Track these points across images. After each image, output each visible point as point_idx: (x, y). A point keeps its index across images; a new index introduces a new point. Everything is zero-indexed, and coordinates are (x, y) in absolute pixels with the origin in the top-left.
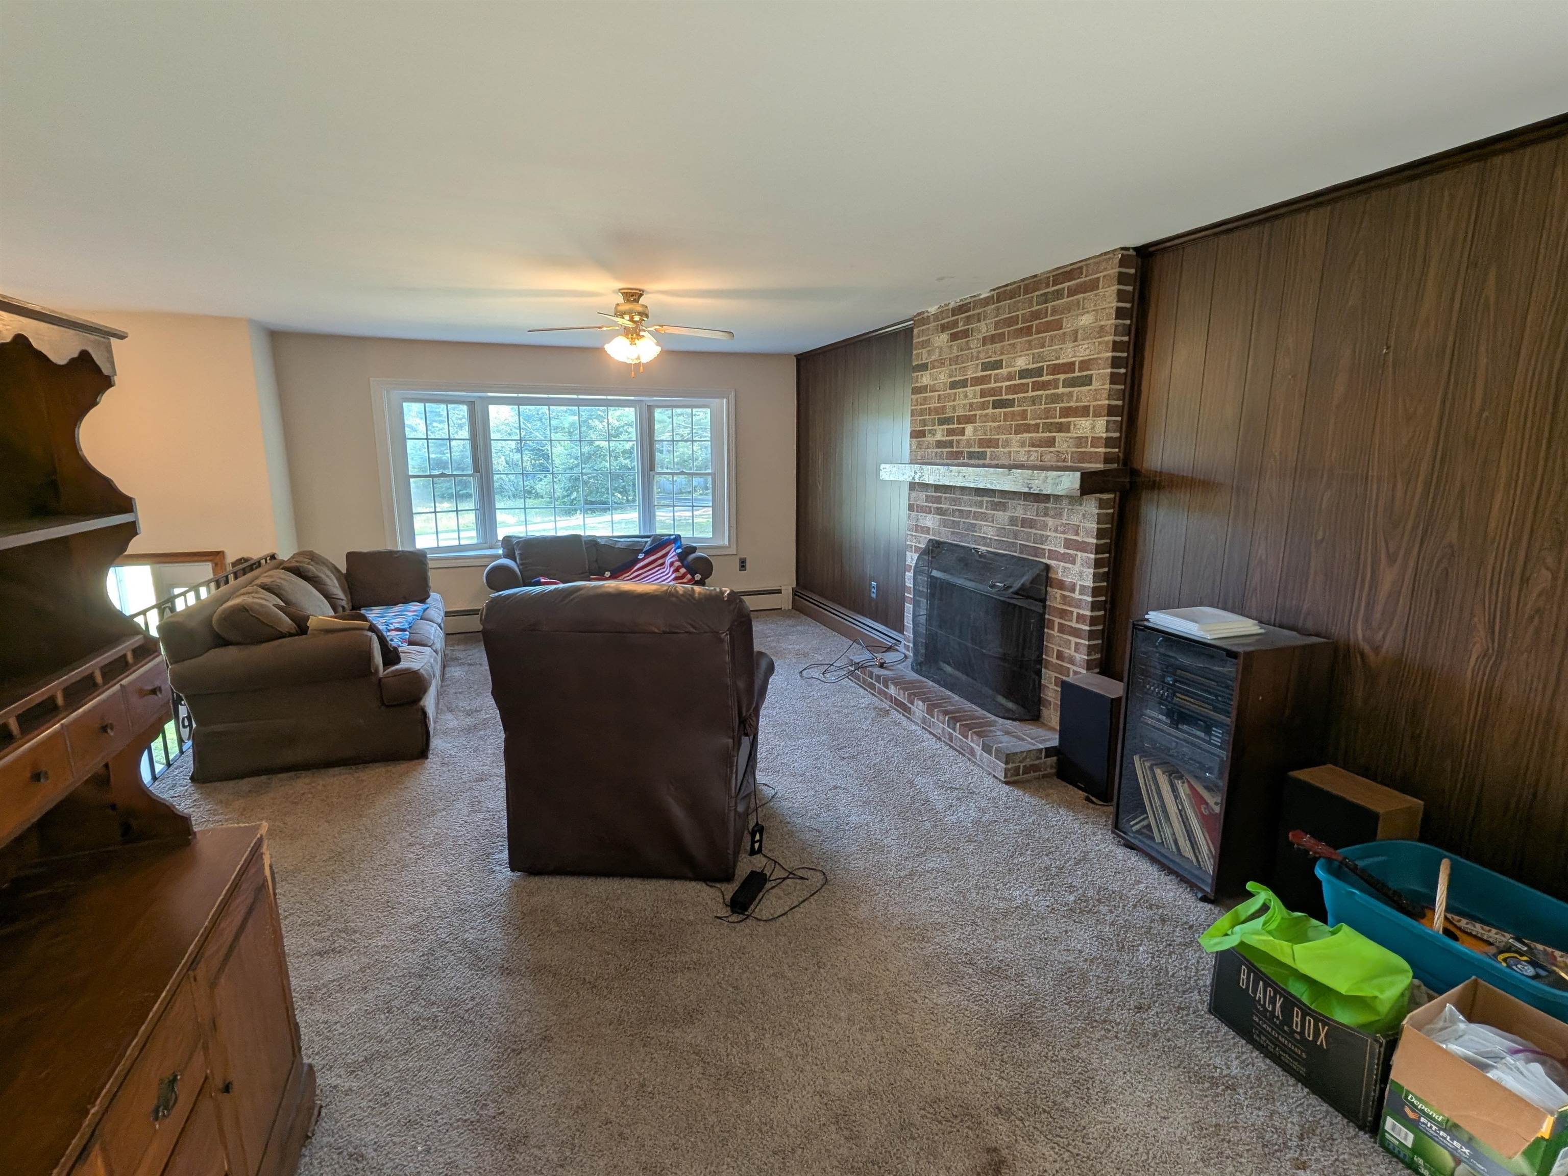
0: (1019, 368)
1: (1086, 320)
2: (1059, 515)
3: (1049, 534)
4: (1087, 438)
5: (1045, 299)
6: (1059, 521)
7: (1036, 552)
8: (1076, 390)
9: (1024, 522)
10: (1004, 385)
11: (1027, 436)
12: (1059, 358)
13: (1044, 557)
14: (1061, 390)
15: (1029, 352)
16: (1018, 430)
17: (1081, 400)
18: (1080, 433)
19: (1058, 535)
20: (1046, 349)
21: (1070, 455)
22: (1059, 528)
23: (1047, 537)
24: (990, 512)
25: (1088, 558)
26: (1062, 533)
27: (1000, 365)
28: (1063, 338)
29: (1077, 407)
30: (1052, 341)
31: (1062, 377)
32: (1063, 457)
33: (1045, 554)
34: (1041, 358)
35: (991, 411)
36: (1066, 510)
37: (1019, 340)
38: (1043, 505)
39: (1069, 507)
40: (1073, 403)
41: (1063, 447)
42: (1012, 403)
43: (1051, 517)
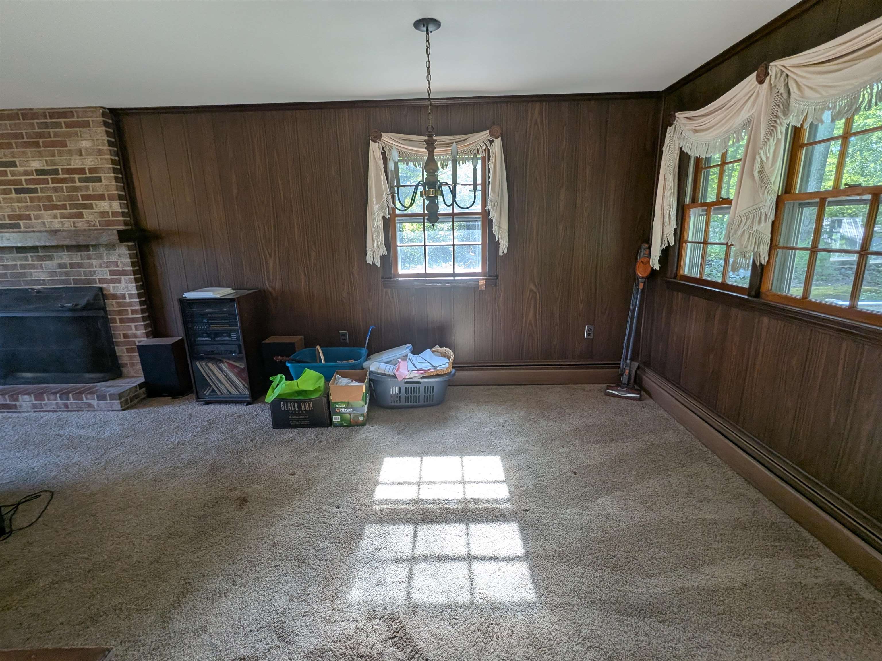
1: (85, 144)
2: (101, 257)
3: (95, 269)
4: (108, 212)
5: (46, 125)
6: (101, 261)
7: (89, 281)
8: (91, 184)
9: (72, 265)
10: (23, 178)
11: (57, 212)
12: (70, 165)
13: (96, 283)
14: (78, 184)
15: (41, 158)
16: (47, 208)
17: (96, 191)
18: (102, 210)
19: (103, 269)
20: (57, 158)
21: (98, 223)
22: (103, 265)
23: (95, 272)
24: (36, 263)
25: (130, 278)
26: (106, 268)
27: (13, 164)
28: (70, 153)
29: (94, 195)
30: (60, 154)
31: (76, 176)
32: (93, 224)
33: (96, 281)
34: (54, 163)
35: (14, 195)
36: (105, 254)
37: (28, 149)
38: (86, 253)
39: (107, 252)
40: (91, 192)
41: (91, 218)
42: (35, 191)
43: (94, 259)
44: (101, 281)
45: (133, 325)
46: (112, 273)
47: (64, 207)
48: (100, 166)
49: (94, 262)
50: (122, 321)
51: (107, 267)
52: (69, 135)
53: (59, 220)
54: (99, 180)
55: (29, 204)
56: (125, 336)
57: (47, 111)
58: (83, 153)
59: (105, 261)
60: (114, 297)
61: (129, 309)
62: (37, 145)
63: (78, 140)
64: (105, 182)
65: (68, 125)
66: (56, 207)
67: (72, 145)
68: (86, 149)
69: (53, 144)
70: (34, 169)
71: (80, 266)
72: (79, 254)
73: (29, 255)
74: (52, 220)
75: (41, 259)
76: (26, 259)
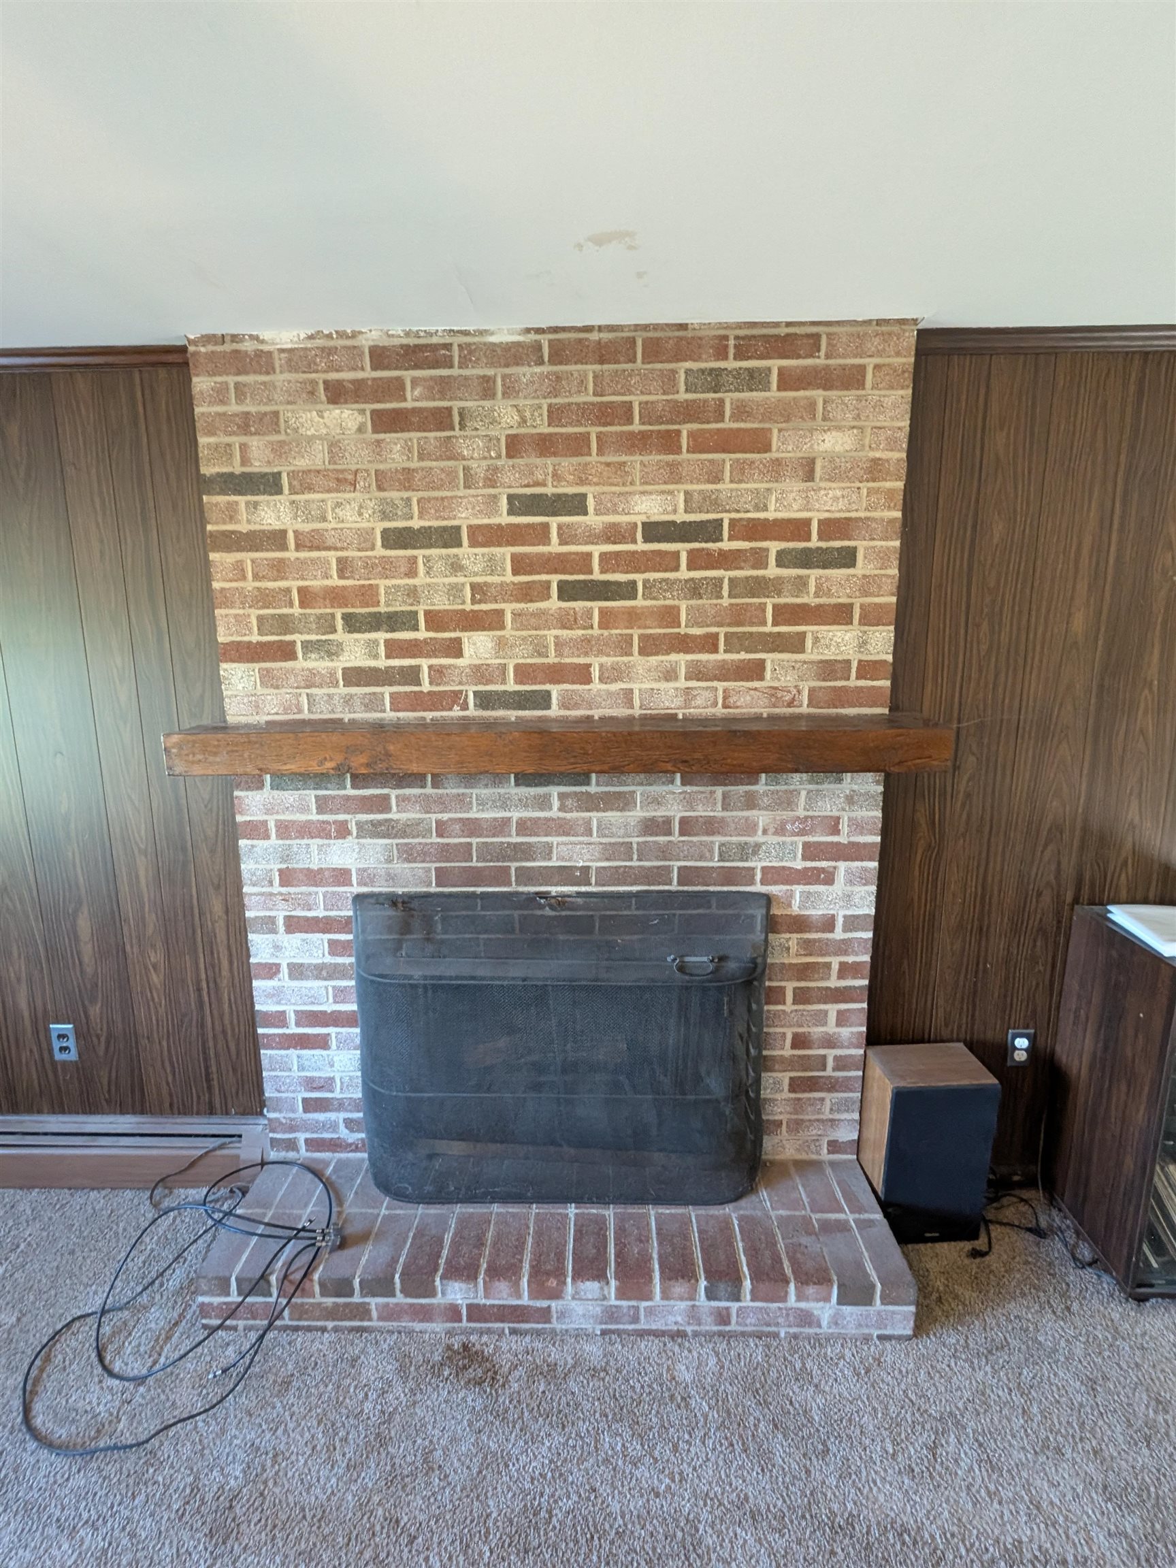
0: (644, 519)
1: (832, 442)
2: (788, 801)
3: (759, 838)
4: (848, 662)
5: (715, 380)
6: (786, 815)
7: (730, 876)
8: (814, 574)
9: (687, 826)
10: (596, 550)
11: (681, 660)
12: (765, 509)
13: (752, 883)
14: (772, 571)
15: (671, 487)
16: (650, 646)
17: (828, 593)
18: (829, 655)
19: (788, 839)
20: (725, 486)
21: (806, 693)
22: (789, 827)
23: (758, 846)
24: (575, 815)
25: (865, 869)
26: (798, 834)
27: (577, 505)
28: (776, 469)
29: (820, 606)
30: (740, 475)
31: (774, 547)
32: (788, 698)
33: (753, 876)
34: (714, 503)
35: (554, 604)
36: (803, 793)
37: (638, 458)
38: (742, 789)
39: (811, 787)
40: (809, 599)
41: (788, 680)
42: (628, 590)
43: (766, 809)
44: (772, 875)
45: (832, 1009)
46: (810, 851)
47: (710, 644)
48: (862, 514)
49: (762, 818)
50: (802, 997)
51: (802, 833)
52: (785, 414)
53: (682, 683)
54: (847, 558)
55: (596, 631)
56: (800, 1041)
57: (732, 334)
58: (818, 472)
59: (801, 813)
60: (800, 924)
61: (835, 962)
62: (669, 443)
63: (811, 431)
64: (863, 567)
65: (787, 381)
66: (683, 644)
67: (784, 445)
68: (831, 458)
69: (727, 442)
70: (639, 519)
71: (712, 826)
72: (719, 791)
73: (554, 791)
74: (655, 685)
75: (591, 803)
76: (544, 803)
